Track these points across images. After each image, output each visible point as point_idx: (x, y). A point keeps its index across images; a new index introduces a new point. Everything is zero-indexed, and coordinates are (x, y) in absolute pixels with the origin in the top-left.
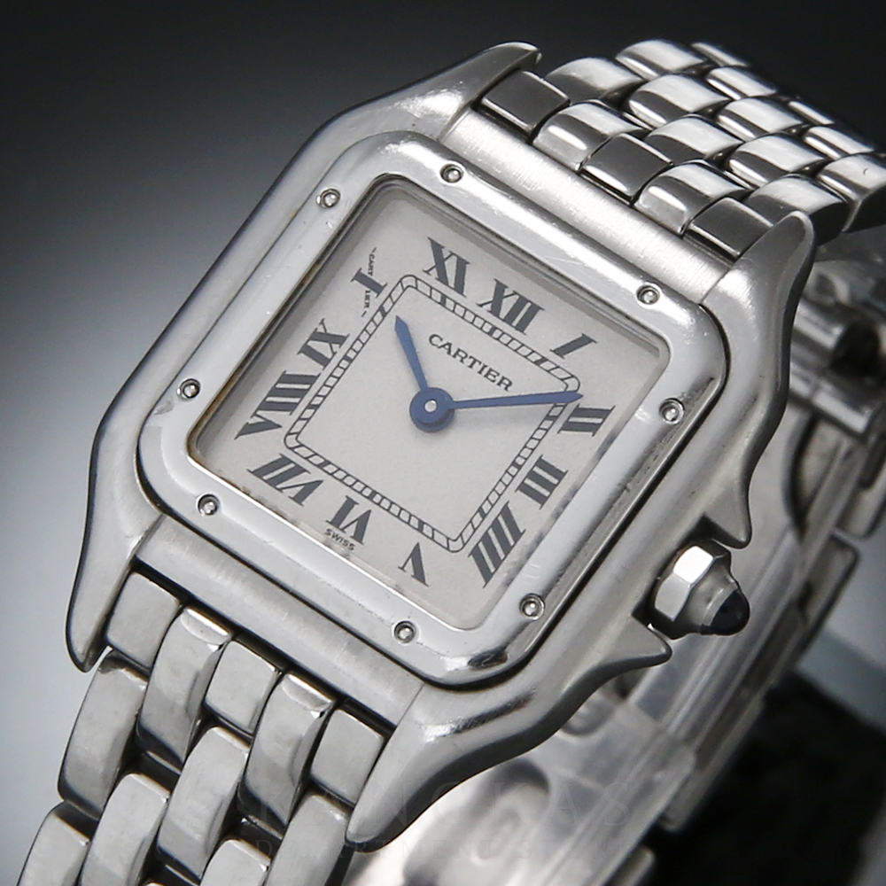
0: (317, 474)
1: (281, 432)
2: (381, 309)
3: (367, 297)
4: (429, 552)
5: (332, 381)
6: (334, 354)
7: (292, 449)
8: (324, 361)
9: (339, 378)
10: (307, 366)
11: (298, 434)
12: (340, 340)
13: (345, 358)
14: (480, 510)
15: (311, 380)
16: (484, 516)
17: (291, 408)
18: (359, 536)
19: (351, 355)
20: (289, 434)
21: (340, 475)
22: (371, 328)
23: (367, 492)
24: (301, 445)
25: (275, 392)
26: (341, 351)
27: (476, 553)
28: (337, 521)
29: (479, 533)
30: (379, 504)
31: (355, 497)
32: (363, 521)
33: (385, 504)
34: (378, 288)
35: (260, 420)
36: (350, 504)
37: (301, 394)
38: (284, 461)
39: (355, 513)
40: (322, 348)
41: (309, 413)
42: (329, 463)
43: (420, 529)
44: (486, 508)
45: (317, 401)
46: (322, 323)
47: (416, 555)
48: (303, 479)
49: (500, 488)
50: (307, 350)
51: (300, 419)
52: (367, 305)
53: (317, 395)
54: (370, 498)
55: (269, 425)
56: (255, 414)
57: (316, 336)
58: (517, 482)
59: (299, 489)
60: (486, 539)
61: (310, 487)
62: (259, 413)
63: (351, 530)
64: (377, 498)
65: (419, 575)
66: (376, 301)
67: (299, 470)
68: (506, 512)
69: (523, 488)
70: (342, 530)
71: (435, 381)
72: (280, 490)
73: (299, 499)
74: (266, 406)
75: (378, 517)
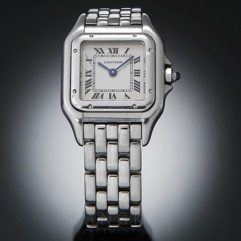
0: (102, 93)
1: (92, 90)
2: (94, 63)
3: (90, 63)
4: (128, 94)
5: (94, 78)
6: (91, 74)
7: (95, 91)
8: (91, 76)
9: (95, 77)
10: (89, 78)
11: (95, 89)
12: (91, 71)
13: (93, 73)
14: (131, 83)
15: (91, 80)
16: (132, 83)
17: (91, 85)
18: (115, 98)
19: (94, 72)
20: (93, 90)
21: (106, 91)
22: (94, 67)
23: (112, 91)
24: (96, 90)
25: (86, 85)
26: (92, 73)
27: (135, 89)
28: (110, 98)
29: (133, 86)
30: (115, 91)
31: (110, 92)
32: (114, 95)
33: (116, 91)
34: (91, 60)
35: (87, 90)
36: (110, 94)
37: (91, 82)
38: (95, 94)
39: (112, 95)
40: (89, 74)
41: (94, 85)
42: (103, 90)
43: (124, 91)
44: (131, 82)
45: (94, 82)
46: (86, 70)
47: (126, 95)
48: (100, 95)
49: (131, 78)
50: (87, 76)
51: (93, 86)
52: (91, 64)
53: (93, 81)
54: (113, 91)
55: (89, 90)
56: (86, 90)
57: (86, 73)
58: (133, 75)
59: (101, 96)
60: (135, 86)
61: (102, 95)
62: (86, 89)
63: (113, 97)
64: (114, 91)
65: (129, 98)
66: (92, 62)
67: (99, 94)
68: (135, 81)
69: (135, 76)
70: (112, 98)
71: (110, 68)
72: (98, 98)
73: (102, 98)
74: (86, 88)
75: (116, 93)
